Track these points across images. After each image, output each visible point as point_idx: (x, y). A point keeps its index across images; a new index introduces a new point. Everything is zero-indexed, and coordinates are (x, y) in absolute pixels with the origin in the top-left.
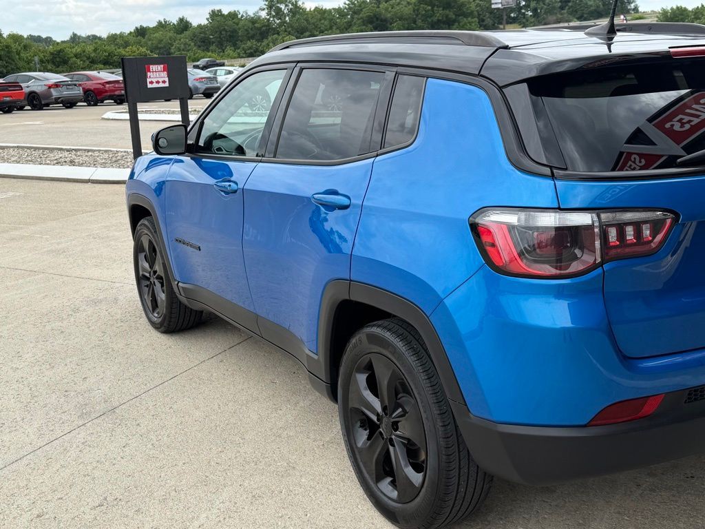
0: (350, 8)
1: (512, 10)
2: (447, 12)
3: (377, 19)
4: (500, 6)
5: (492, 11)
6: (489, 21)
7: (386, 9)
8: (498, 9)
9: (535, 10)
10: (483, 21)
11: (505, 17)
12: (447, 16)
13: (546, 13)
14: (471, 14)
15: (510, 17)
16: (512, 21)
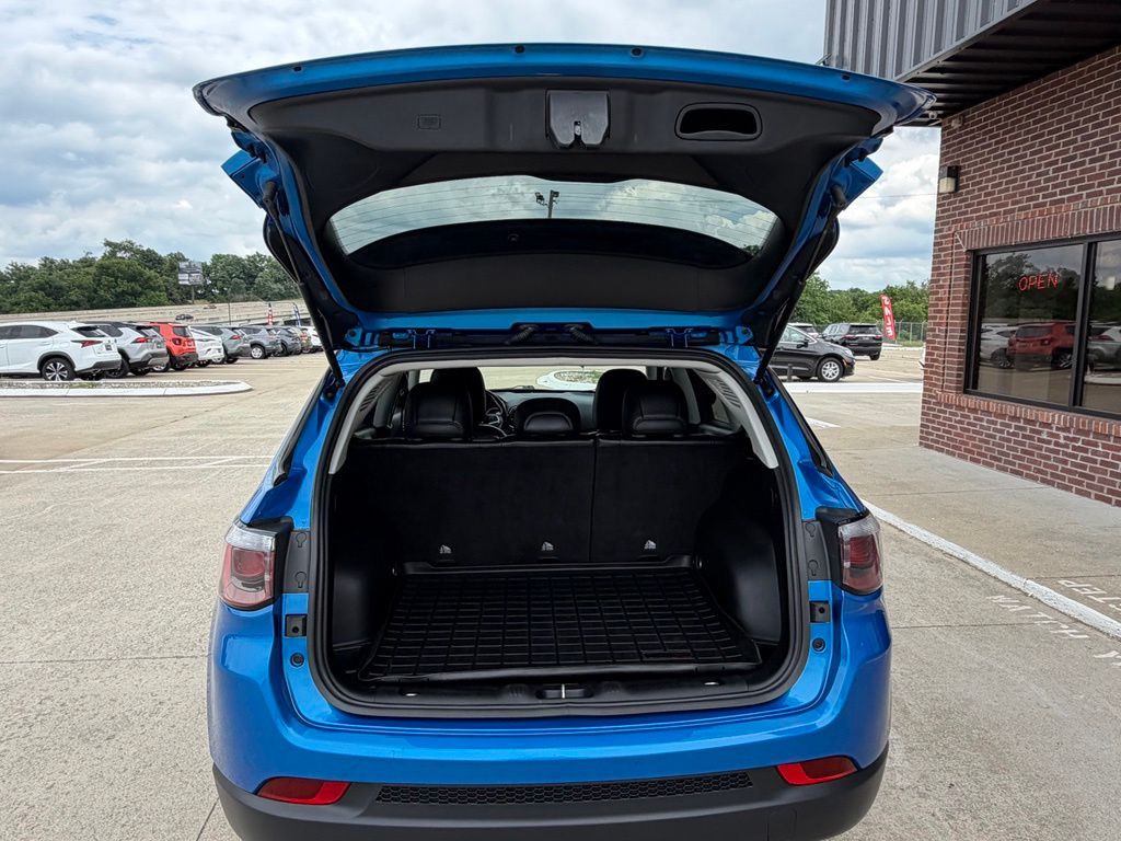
0: (14, 274)
1: (199, 287)
2: (133, 284)
3: (50, 286)
4: (187, 283)
5: (179, 287)
6: (176, 296)
7: (61, 278)
8: (185, 286)
9: (221, 289)
10: (171, 295)
11: (193, 294)
12: (132, 288)
13: (232, 292)
14: (158, 288)
15: (197, 293)
16: (199, 297)
